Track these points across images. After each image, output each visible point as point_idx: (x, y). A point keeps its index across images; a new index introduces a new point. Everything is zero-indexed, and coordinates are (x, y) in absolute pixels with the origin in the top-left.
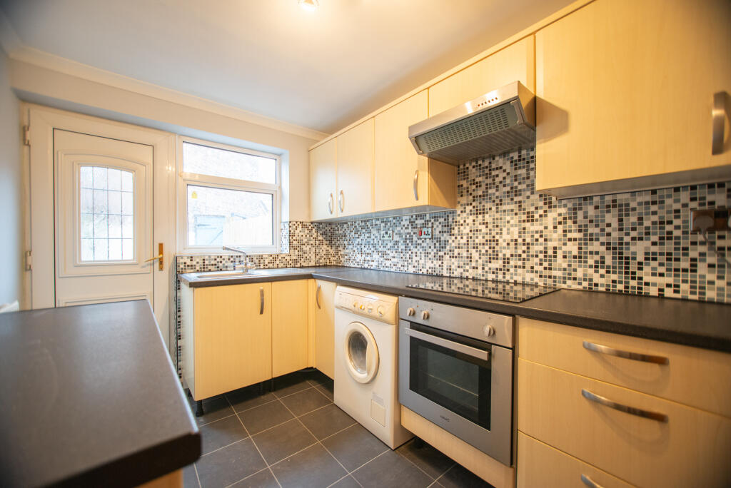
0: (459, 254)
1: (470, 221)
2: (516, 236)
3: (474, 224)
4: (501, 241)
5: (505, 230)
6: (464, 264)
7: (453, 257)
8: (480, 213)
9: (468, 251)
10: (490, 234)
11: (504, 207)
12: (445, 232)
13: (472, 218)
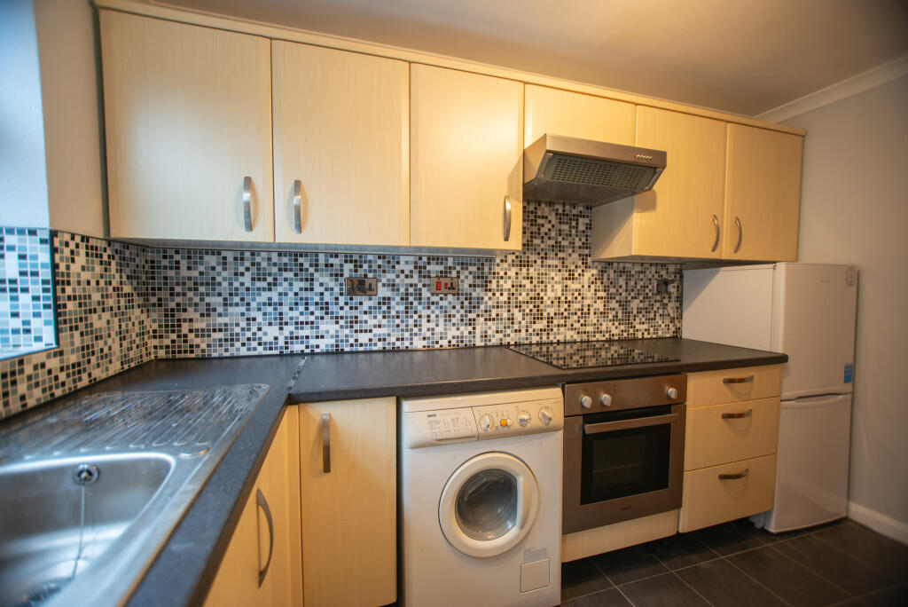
0: (498, 315)
1: (512, 273)
2: (559, 295)
3: (517, 278)
4: (545, 298)
5: (549, 286)
6: (505, 327)
7: (490, 320)
8: (524, 266)
9: (509, 311)
10: (535, 290)
11: (549, 262)
12: (478, 286)
13: (514, 270)
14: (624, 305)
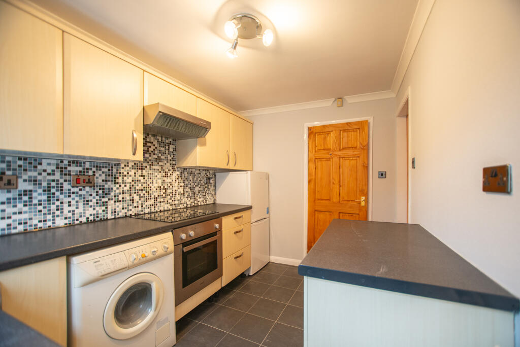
0: (123, 198)
1: (132, 173)
2: (160, 185)
3: (135, 176)
4: (152, 187)
5: (154, 180)
6: (128, 205)
7: (118, 201)
8: (140, 169)
9: (130, 195)
10: (147, 183)
11: (154, 167)
12: (109, 181)
13: (133, 171)
14: (192, 189)
